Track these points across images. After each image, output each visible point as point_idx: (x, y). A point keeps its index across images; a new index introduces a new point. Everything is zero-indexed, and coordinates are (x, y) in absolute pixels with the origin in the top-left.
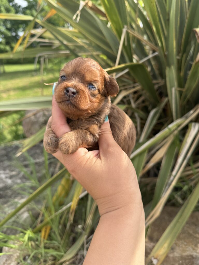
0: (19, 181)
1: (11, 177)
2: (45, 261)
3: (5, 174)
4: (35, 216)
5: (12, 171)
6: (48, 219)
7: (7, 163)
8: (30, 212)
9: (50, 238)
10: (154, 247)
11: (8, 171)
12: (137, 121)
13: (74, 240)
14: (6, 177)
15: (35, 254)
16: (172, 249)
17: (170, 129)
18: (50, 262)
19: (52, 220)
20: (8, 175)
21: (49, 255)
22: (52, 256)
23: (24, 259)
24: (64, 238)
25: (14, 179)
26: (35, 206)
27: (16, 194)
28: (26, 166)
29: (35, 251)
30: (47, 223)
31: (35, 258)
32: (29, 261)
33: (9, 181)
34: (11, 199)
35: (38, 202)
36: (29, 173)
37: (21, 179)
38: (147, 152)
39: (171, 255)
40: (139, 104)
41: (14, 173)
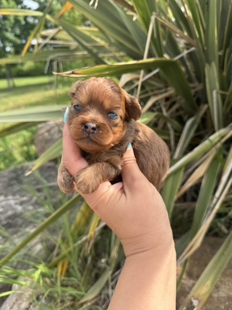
0: (31, 208)
1: (21, 203)
2: (63, 302)
3: (14, 199)
4: (51, 249)
5: (23, 196)
6: (64, 251)
7: (16, 188)
8: (44, 244)
9: (68, 274)
10: (194, 285)
11: (18, 197)
12: (170, 133)
13: (97, 277)
14: (16, 204)
15: (50, 292)
16: (217, 288)
17: (211, 141)
18: (68, 303)
19: (70, 253)
20: (18, 201)
21: (67, 294)
22: (71, 295)
23: (38, 299)
24: (85, 273)
25: (25, 205)
26: (50, 237)
27: (28, 223)
28: (39, 190)
29: (50, 290)
30: (64, 257)
31: (51, 298)
32: (43, 301)
33: (19, 208)
34: (22, 229)
35: (53, 232)
36: (42, 198)
37: (33, 205)
38: (183, 169)
39: (215, 295)
40: (172, 113)
41: (25, 199)
